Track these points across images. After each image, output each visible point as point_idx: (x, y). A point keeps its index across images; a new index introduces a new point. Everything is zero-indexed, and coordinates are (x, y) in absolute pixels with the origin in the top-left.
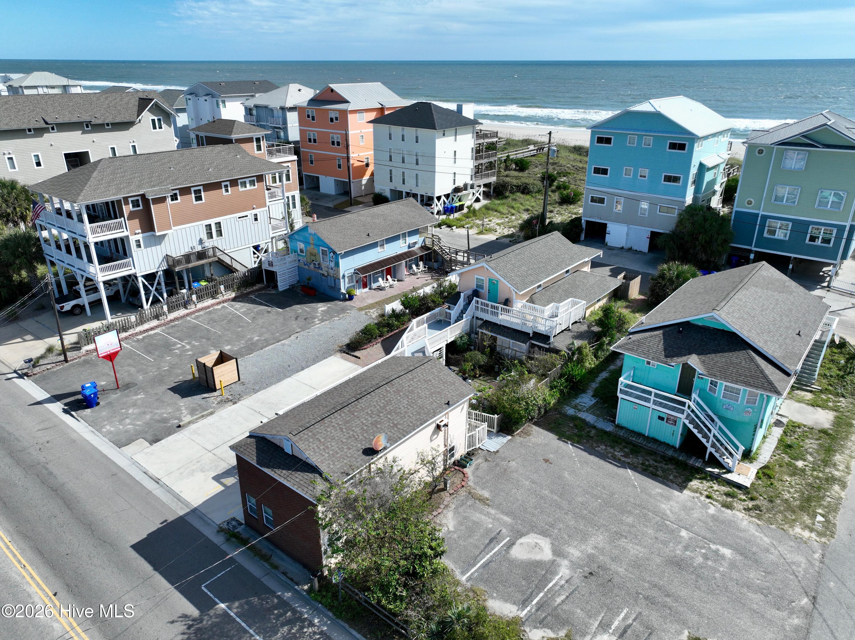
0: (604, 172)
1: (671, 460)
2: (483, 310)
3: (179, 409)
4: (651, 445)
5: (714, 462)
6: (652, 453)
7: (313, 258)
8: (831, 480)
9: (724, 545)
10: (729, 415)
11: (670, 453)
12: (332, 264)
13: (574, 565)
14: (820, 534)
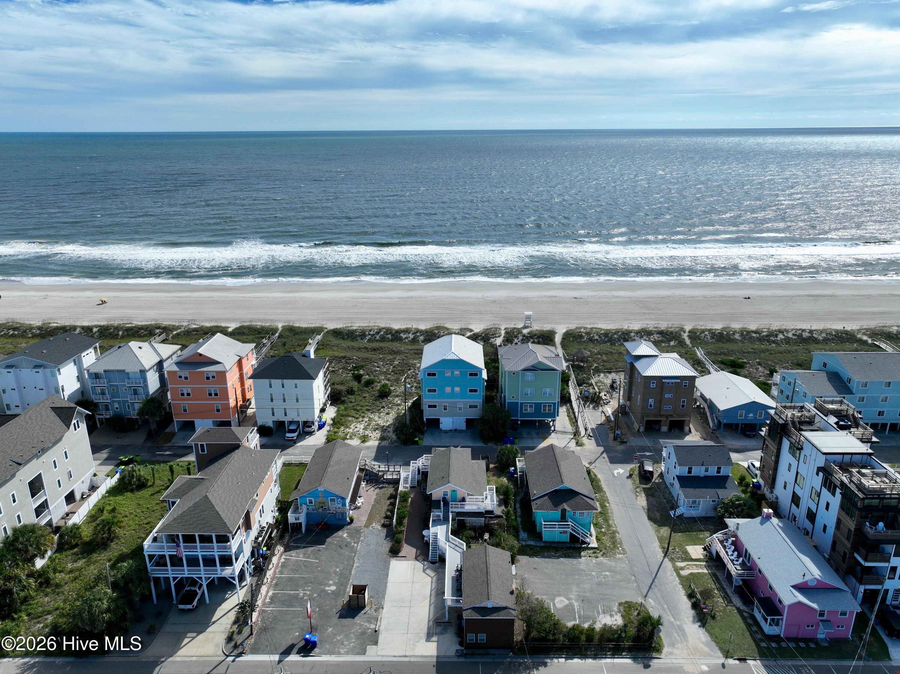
0: (434, 391)
1: (570, 548)
2: (455, 507)
3: (361, 625)
4: (561, 545)
5: (584, 542)
6: (562, 548)
7: (321, 505)
8: (614, 532)
9: (605, 571)
10: (581, 522)
11: (568, 545)
12: (340, 506)
13: (577, 601)
14: (624, 554)
